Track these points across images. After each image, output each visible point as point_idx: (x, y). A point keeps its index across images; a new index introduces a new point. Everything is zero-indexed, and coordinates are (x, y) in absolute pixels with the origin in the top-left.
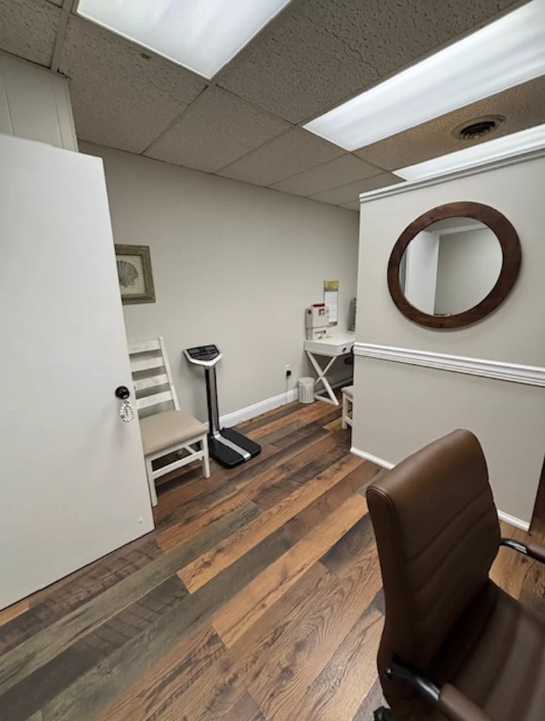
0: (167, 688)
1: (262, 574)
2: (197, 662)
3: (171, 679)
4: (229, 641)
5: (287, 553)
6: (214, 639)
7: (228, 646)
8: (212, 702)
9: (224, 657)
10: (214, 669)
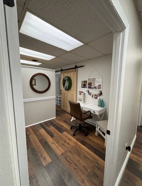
0: (69, 161)
1: (52, 147)
2: (66, 156)
3: (68, 160)
4: (63, 151)
5: (48, 143)
6: (62, 154)
7: (64, 151)
8: (71, 153)
9: (65, 152)
10: (67, 153)
